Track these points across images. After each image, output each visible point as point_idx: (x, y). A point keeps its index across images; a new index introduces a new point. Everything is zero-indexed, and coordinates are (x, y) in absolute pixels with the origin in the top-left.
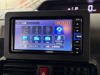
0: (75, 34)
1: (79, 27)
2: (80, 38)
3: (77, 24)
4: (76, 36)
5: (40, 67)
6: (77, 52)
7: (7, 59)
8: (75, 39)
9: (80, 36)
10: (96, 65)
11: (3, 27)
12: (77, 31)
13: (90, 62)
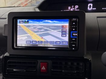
0: (72, 32)
1: (75, 26)
2: (76, 36)
3: (74, 23)
4: (73, 34)
5: (41, 62)
6: (73, 49)
7: (10, 55)
8: (72, 37)
9: (76, 34)
10: (90, 60)
11: (5, 25)
12: (74, 29)
13: (85, 58)
